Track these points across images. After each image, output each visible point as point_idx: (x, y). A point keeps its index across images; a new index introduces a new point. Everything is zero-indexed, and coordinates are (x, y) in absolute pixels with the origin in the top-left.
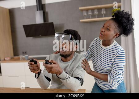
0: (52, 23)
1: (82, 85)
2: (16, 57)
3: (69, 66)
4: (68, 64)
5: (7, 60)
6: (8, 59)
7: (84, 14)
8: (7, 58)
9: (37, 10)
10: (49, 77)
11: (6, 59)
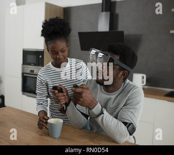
0: (122, 32)
9: (102, 11)
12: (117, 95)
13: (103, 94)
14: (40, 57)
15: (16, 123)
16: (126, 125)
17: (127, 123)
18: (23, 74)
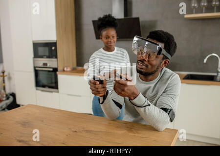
0: (137, 19)
1: (171, 121)
2: (80, 68)
3: (152, 88)
4: (150, 85)
5: (67, 71)
6: (69, 69)
7: (193, 5)
8: (67, 68)
10: (119, 102)
11: (65, 69)
12: (155, 83)
13: (141, 84)
14: (53, 48)
15: (43, 121)
16: (166, 112)
17: (168, 109)
18: (35, 68)
